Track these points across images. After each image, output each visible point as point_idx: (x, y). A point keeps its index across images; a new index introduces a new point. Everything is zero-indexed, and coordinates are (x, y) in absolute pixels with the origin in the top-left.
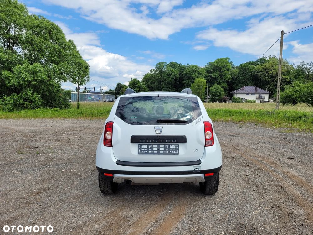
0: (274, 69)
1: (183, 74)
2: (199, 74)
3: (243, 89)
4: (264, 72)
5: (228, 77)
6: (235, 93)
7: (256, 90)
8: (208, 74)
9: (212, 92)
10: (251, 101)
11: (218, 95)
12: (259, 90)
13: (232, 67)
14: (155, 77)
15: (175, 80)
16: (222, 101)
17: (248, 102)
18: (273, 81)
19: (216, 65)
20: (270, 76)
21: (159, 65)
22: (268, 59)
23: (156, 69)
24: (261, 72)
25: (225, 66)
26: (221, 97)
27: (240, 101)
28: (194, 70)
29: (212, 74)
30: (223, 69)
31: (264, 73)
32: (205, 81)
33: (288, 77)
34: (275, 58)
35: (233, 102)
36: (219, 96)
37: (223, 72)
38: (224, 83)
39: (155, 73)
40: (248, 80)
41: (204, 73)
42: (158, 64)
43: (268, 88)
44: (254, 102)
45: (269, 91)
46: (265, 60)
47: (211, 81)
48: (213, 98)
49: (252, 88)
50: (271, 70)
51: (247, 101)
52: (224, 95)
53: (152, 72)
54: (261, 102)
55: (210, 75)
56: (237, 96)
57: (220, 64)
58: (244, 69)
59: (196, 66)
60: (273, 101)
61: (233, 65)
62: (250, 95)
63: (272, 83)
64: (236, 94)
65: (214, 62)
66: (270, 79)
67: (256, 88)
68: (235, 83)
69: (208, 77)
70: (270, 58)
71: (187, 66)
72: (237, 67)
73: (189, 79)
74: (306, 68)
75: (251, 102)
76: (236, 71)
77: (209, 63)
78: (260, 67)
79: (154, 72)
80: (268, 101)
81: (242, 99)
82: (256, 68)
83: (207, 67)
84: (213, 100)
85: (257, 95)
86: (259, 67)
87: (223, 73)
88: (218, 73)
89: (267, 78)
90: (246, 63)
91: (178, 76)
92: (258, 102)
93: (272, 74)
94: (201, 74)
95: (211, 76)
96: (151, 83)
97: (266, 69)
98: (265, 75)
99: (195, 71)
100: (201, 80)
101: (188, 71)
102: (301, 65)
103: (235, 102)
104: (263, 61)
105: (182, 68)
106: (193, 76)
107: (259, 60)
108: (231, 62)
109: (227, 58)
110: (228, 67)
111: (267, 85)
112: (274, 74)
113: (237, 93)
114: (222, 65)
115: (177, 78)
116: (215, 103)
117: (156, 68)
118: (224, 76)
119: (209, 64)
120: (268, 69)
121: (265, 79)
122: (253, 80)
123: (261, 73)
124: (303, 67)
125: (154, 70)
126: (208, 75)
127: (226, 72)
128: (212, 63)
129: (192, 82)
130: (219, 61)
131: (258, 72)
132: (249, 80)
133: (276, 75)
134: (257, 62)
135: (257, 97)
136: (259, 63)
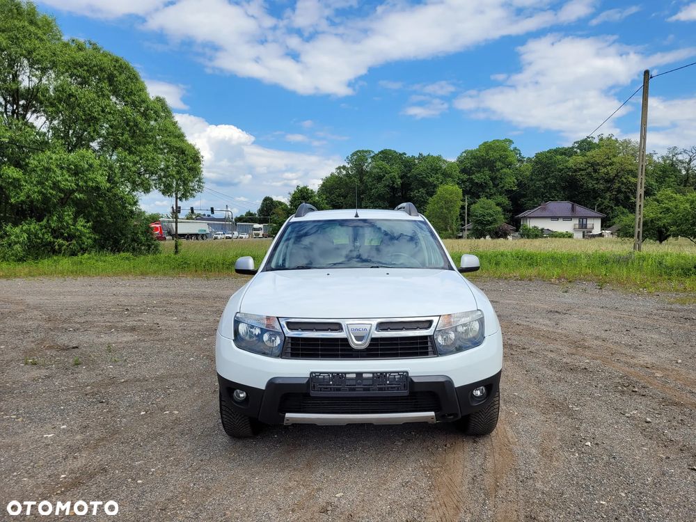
0: (611, 164)
1: (409, 175)
2: (446, 175)
3: (544, 209)
4: (588, 170)
5: (510, 182)
6: (526, 218)
7: (573, 209)
8: (465, 175)
9: (476, 216)
10: (561, 233)
11: (489, 221)
12: (581, 210)
13: (519, 161)
14: (347, 184)
15: (393, 189)
16: (499, 234)
17: (556, 237)
18: (609, 189)
19: (483, 156)
20: (603, 178)
21: (355, 157)
22: (596, 141)
23: (349, 166)
24: (583, 170)
25: (502, 159)
26: (496, 226)
27: (538, 234)
28: (434, 166)
29: (473, 176)
30: (499, 164)
31: (589, 174)
32: (460, 191)
34: (613, 138)
35: (522, 236)
36: (491, 223)
37: (498, 170)
38: (500, 195)
39: (348, 175)
40: (553, 187)
41: (457, 173)
42: (353, 155)
43: (599, 206)
44: (570, 236)
45: (601, 211)
46: (590, 143)
47: (473, 191)
48: (477, 229)
49: (567, 205)
50: (605, 166)
51: (554, 235)
52: (501, 221)
53: (340, 172)
54: (584, 237)
55: (468, 179)
56: (531, 224)
57: (491, 152)
58: (544, 163)
59: (439, 158)
60: (612, 234)
61: (520, 155)
62: (561, 221)
63: (608, 195)
64: (528, 220)
65: (478, 150)
66: (602, 186)
67: (573, 205)
68: (524, 196)
69: (466, 181)
70: (601, 140)
71: (419, 158)
72: (529, 160)
73: (424, 187)
74: (682, 162)
75: (562, 236)
76: (527, 169)
77: (465, 152)
78: (580, 159)
79: (344, 172)
80: (601, 235)
81: (542, 229)
82: (571, 162)
83: (461, 161)
84: (479, 234)
85: (576, 222)
86: (576, 161)
87: (497, 173)
88: (488, 172)
89: (596, 184)
90: (548, 152)
91: (399, 181)
92: (578, 235)
93: (607, 173)
94: (450, 176)
95: (471, 180)
96: (339, 196)
97: (592, 165)
98: (591, 177)
99: (436, 170)
100: (451, 190)
101: (421, 168)
102: (671, 155)
103: (528, 237)
104: (586, 145)
105: (408, 164)
106: (431, 180)
107: (576, 145)
108: (515, 149)
109: (506, 140)
110: (510, 159)
111: (595, 198)
112: (612, 174)
113: (530, 218)
114: (497, 155)
115: (397, 184)
116: (482, 239)
117: (349, 163)
118: (501, 179)
119: (464, 154)
120: (598, 164)
121: (591, 184)
122: (564, 189)
123: (583, 173)
124: (674, 159)
125: (344, 167)
126: (465, 177)
127: (504, 170)
128: (472, 152)
129: (431, 194)
130: (488, 147)
131: (575, 171)
132: (555, 189)
133: (617, 175)
134: (573, 148)
135: (575, 225)
136: (579, 151)
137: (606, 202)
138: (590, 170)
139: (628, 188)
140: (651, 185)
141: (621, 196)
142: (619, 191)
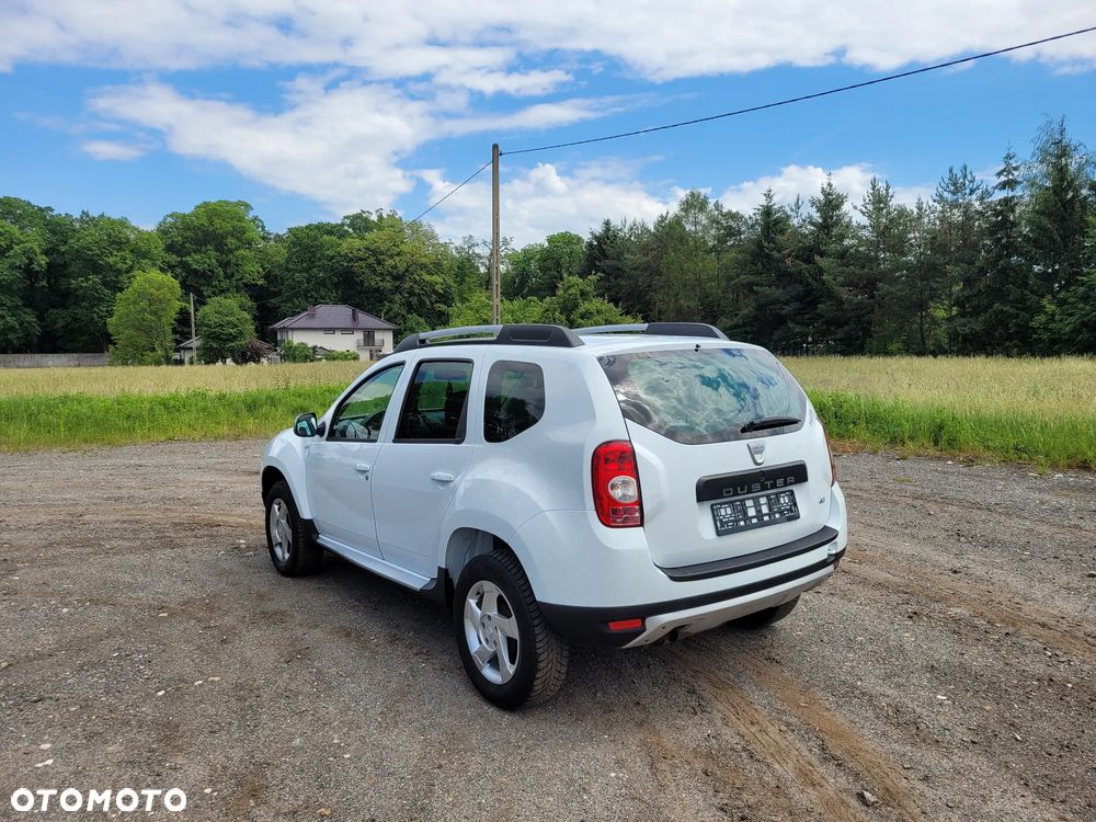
0: (398, 254)
1: (63, 249)
2: (141, 254)
3: (313, 316)
4: (370, 261)
5: (252, 271)
6: (285, 329)
7: (354, 317)
8: (174, 256)
9: (208, 326)
10: (342, 353)
11: (231, 334)
12: (365, 319)
13: (264, 238)
15: (29, 272)
16: (245, 356)
17: (335, 358)
18: (397, 290)
19: (202, 225)
20: (390, 274)
22: (374, 218)
24: (362, 260)
25: (239, 233)
26: (243, 342)
27: (307, 355)
28: (116, 236)
29: (189, 259)
30: (231, 242)
31: (370, 266)
33: (438, 279)
34: (397, 217)
35: (284, 358)
36: (235, 338)
37: (231, 251)
38: (237, 292)
40: (322, 283)
41: (158, 250)
43: (387, 313)
44: (356, 358)
45: (389, 320)
46: (366, 220)
47: (196, 284)
48: (211, 347)
49: (342, 313)
50: (392, 256)
51: (331, 356)
52: (250, 337)
54: (371, 358)
55: (181, 262)
56: (297, 339)
57: (217, 221)
58: (308, 244)
59: (123, 223)
61: (263, 229)
62: (338, 334)
63: (397, 297)
64: (290, 333)
65: (195, 214)
66: (389, 284)
67: (353, 311)
68: (277, 294)
69: (174, 266)
70: (381, 217)
71: (82, 220)
72: (278, 238)
73: (96, 273)
74: (479, 256)
75: (342, 357)
76: (281, 254)
77: (171, 216)
78: (357, 243)
81: (314, 348)
82: (345, 246)
83: (163, 231)
84: (211, 356)
85: (360, 336)
86: (352, 244)
87: (230, 256)
88: (213, 253)
89: (381, 281)
90: (307, 227)
91: (43, 260)
92: (364, 356)
93: (395, 267)
94: (145, 255)
95: (185, 266)
97: (375, 253)
98: (374, 271)
99: (118, 243)
100: (156, 282)
101: (89, 237)
102: (466, 246)
103: (295, 359)
104: (360, 223)
105: (58, 229)
106: (111, 260)
107: (348, 222)
108: (256, 218)
109: (240, 203)
110: (249, 235)
111: (381, 302)
112: (401, 268)
113: (293, 329)
114: (228, 227)
115: (40, 265)
116: (220, 364)
118: (237, 265)
119: (169, 219)
120: (382, 253)
121: (374, 281)
122: (336, 285)
123: (363, 264)
124: (471, 252)
126: (174, 259)
127: (242, 252)
128: (184, 216)
129: (117, 288)
130: (211, 211)
131: (352, 260)
132: (325, 286)
133: (407, 270)
134: (343, 225)
135: (358, 340)
136: (351, 230)
137: (396, 308)
138: (371, 260)
139: (422, 289)
140: (449, 287)
141: (414, 300)
142: (411, 293)
